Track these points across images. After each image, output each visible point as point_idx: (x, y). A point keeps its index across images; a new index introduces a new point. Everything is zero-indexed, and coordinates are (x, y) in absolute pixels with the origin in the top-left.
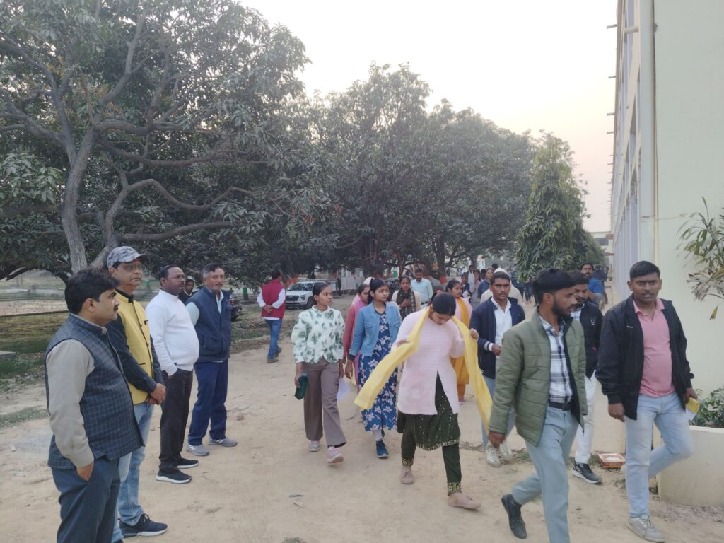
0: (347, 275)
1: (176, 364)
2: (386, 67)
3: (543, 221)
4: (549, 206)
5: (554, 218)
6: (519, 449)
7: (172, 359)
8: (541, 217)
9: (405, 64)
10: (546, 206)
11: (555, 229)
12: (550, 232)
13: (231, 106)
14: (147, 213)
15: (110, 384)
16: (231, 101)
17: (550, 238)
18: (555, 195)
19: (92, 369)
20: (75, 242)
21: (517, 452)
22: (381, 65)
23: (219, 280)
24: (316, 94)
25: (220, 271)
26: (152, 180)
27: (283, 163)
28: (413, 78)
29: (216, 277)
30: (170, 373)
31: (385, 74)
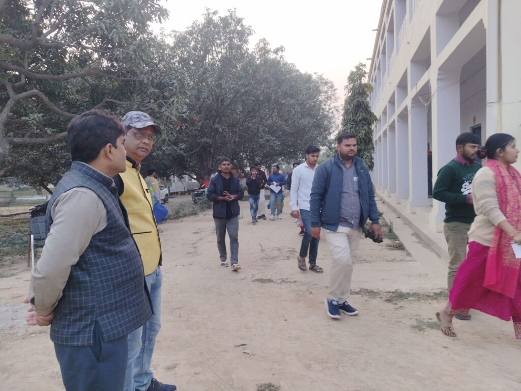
0: (176, 181)
2: (215, 13)
3: (354, 126)
4: (358, 115)
5: (363, 124)
6: (394, 290)
8: (353, 123)
9: (233, 10)
10: (356, 114)
11: (364, 132)
12: (361, 134)
13: (108, 25)
14: (34, 119)
15: (121, 245)
16: (108, 21)
17: (360, 139)
18: (363, 106)
19: (103, 226)
21: (393, 293)
22: (212, 11)
24: (161, 31)
26: (36, 90)
27: (151, 78)
28: (239, 21)
31: (216, 18)
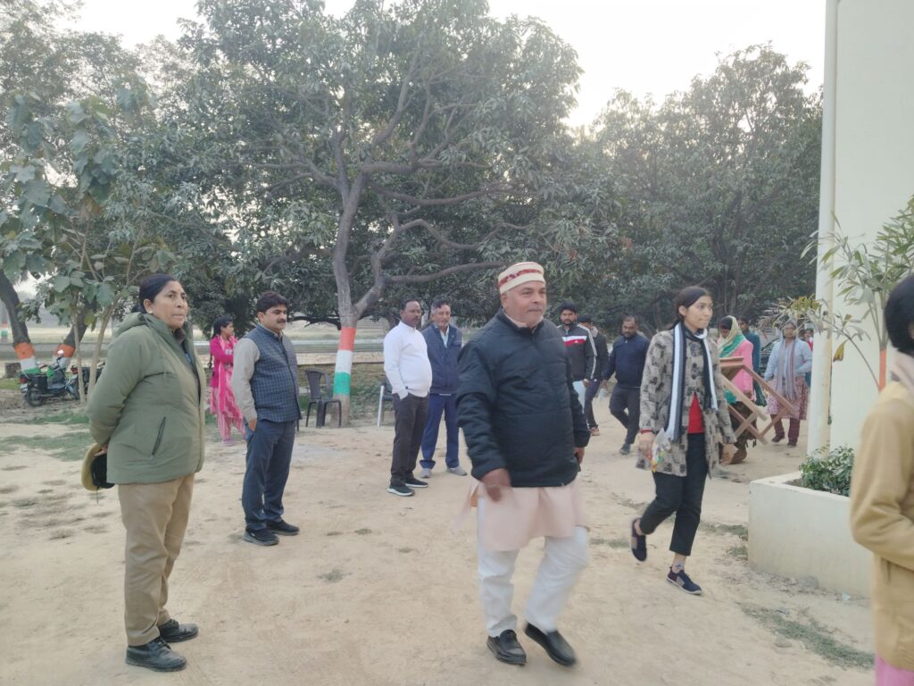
1: (407, 388)
7: (404, 382)
9: (767, 45)
20: (342, 283)
23: (445, 316)
25: (447, 308)
26: (421, 220)
29: (442, 313)
30: (403, 395)
